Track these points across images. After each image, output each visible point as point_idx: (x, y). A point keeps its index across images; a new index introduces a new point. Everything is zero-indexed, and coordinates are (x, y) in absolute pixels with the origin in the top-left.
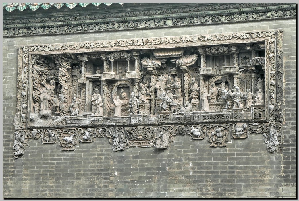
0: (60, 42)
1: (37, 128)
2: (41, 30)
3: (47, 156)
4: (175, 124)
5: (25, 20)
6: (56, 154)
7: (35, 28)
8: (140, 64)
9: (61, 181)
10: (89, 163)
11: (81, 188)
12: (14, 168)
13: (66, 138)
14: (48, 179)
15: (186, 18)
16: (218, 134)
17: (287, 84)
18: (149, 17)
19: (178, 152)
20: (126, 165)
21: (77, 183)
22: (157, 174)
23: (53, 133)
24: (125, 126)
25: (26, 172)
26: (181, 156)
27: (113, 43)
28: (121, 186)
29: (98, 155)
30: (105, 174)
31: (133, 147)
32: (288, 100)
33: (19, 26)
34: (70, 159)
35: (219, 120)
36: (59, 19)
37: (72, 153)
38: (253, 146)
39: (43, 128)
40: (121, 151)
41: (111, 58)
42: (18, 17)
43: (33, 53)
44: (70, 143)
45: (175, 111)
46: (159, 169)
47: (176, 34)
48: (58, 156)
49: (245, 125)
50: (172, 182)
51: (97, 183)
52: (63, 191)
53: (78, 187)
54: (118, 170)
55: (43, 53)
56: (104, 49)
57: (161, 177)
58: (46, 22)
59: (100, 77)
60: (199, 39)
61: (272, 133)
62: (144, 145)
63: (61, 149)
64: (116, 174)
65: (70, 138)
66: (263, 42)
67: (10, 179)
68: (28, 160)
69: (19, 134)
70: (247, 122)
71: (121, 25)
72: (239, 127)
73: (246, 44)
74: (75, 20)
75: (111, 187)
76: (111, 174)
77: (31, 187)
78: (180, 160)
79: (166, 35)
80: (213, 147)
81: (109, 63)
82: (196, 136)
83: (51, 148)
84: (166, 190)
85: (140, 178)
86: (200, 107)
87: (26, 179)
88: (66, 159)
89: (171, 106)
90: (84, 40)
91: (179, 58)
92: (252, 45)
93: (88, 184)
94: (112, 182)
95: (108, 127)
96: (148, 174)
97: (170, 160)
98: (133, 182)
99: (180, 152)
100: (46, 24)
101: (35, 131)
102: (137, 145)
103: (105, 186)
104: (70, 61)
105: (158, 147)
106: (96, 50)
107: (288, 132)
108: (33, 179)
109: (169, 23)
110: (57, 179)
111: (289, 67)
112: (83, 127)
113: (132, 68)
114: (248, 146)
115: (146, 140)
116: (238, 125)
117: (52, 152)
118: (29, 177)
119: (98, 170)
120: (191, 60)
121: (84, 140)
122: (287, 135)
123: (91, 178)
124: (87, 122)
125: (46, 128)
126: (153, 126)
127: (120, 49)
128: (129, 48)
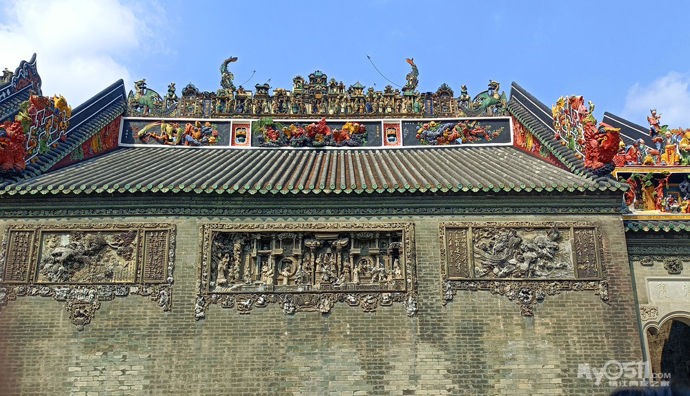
0: (238, 221)
1: (217, 294)
2: (221, 211)
3: (225, 318)
4: (335, 293)
5: (208, 202)
6: (233, 316)
7: (216, 209)
8: (303, 243)
9: (237, 340)
10: (263, 324)
11: (256, 346)
12: (195, 328)
13: (242, 303)
14: (225, 338)
15: (342, 208)
16: (369, 301)
17: (419, 264)
18: (313, 206)
19: (337, 315)
20: (295, 326)
21: (252, 341)
22: (321, 333)
23: (231, 298)
24: (293, 293)
25: (205, 332)
26: (340, 318)
27: (283, 225)
28: (291, 344)
29: (271, 317)
30: (276, 334)
31: (301, 311)
32: (420, 275)
33: (202, 206)
34: (246, 321)
35: (369, 290)
36: (239, 203)
37: (248, 315)
38: (396, 311)
39: (222, 294)
40: (291, 314)
41: (280, 237)
42: (205, 199)
43: (214, 230)
44: (246, 306)
45: (333, 282)
46: (322, 329)
48: (235, 318)
49: (390, 294)
50: (333, 340)
51: (269, 340)
52: (240, 348)
53: (253, 345)
54: (288, 330)
55: (222, 230)
56: (276, 230)
57: (324, 336)
58: (227, 204)
59: (269, 253)
60: (352, 226)
62: (310, 309)
63: (240, 312)
64: (286, 333)
65: (246, 303)
66: (401, 231)
67: (191, 338)
68: (208, 321)
70: (391, 292)
71: (290, 211)
72: (385, 296)
73: (387, 232)
74: (253, 204)
75: (282, 344)
76: (282, 334)
77: (211, 345)
78: (339, 322)
79: (326, 221)
80: (365, 311)
81: (278, 241)
82: (352, 302)
83: (229, 312)
84: (328, 347)
85: (307, 336)
86: (351, 280)
87: (205, 339)
88: (243, 321)
89: (330, 278)
90: (258, 221)
91: (335, 240)
92: (391, 232)
93: (262, 342)
94: (282, 341)
95: (280, 294)
96: (313, 333)
97: (331, 322)
98: (301, 340)
99: (339, 315)
100: (226, 206)
101: (214, 296)
102: (304, 309)
103: (277, 344)
104: (245, 238)
105: (322, 311)
106: (269, 230)
107: (422, 301)
108: (212, 338)
109: (329, 212)
110: (235, 338)
111: (420, 251)
112: (258, 293)
113: (297, 246)
114: (392, 311)
115: (311, 305)
116: (384, 294)
117: (230, 314)
118: (208, 337)
119: (271, 330)
120: (344, 242)
121: (259, 305)
122: (421, 303)
123: (265, 337)
124: (260, 289)
125: (224, 294)
126: (317, 293)
127: (289, 230)
128: (296, 230)
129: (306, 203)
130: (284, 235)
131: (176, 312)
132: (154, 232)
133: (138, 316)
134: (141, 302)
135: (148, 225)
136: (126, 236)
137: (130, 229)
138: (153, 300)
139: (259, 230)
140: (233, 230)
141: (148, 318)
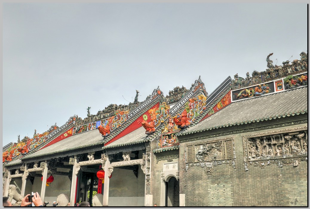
0: (256, 133)
1: (252, 161)
2: (249, 130)
3: (256, 170)
4: (300, 157)
5: (244, 127)
6: (259, 169)
7: (247, 129)
8: (284, 138)
9: (262, 178)
10: (271, 172)
12: (246, 175)
13: (261, 164)
14: (257, 178)
15: (298, 121)
18: (285, 122)
19: (302, 167)
20: (284, 172)
21: (267, 179)
22: (295, 175)
24: (281, 159)
25: (250, 176)
27: (274, 132)
28: (283, 179)
29: (273, 169)
30: (277, 175)
31: (286, 166)
33: (242, 129)
34: (264, 171)
36: (255, 126)
37: (265, 169)
39: (254, 161)
40: (281, 167)
41: (274, 137)
42: (241, 126)
43: (247, 137)
44: (263, 165)
46: (296, 173)
47: (296, 127)
50: (301, 177)
51: (274, 178)
52: (263, 181)
53: (268, 180)
54: (281, 174)
55: (251, 137)
56: (271, 134)
57: (297, 176)
58: (250, 127)
59: (271, 143)
60: (304, 128)
62: (289, 165)
63: (261, 168)
64: (281, 175)
65: (263, 164)
67: (245, 178)
68: (250, 172)
69: (246, 164)
71: (276, 126)
74: (260, 125)
75: (279, 180)
76: (279, 175)
77: (252, 181)
78: (304, 169)
79: (292, 127)
81: (273, 138)
83: (257, 168)
84: (300, 180)
85: (290, 176)
87: (250, 178)
88: (263, 171)
89: (297, 151)
90: (263, 132)
91: (298, 135)
93: (271, 179)
94: (279, 178)
95: (276, 159)
96: (292, 175)
97: (300, 170)
98: (287, 178)
101: (251, 162)
102: (287, 165)
103: (278, 180)
104: (260, 139)
105: (295, 165)
106: (268, 134)
108: (252, 178)
109: (293, 123)
110: (260, 178)
112: (267, 160)
113: (282, 140)
115: (290, 163)
118: (251, 177)
119: (274, 174)
120: (302, 135)
121: (268, 164)
124: (268, 158)
125: (255, 161)
126: (292, 158)
127: (276, 133)
128: (280, 133)
129: (281, 121)
130: (275, 136)
131: (239, 169)
132: (227, 141)
133: (226, 171)
134: (227, 166)
135: (225, 139)
136: (218, 143)
137: (220, 141)
138: (230, 165)
139: (264, 135)
140: (254, 136)
141: (229, 171)
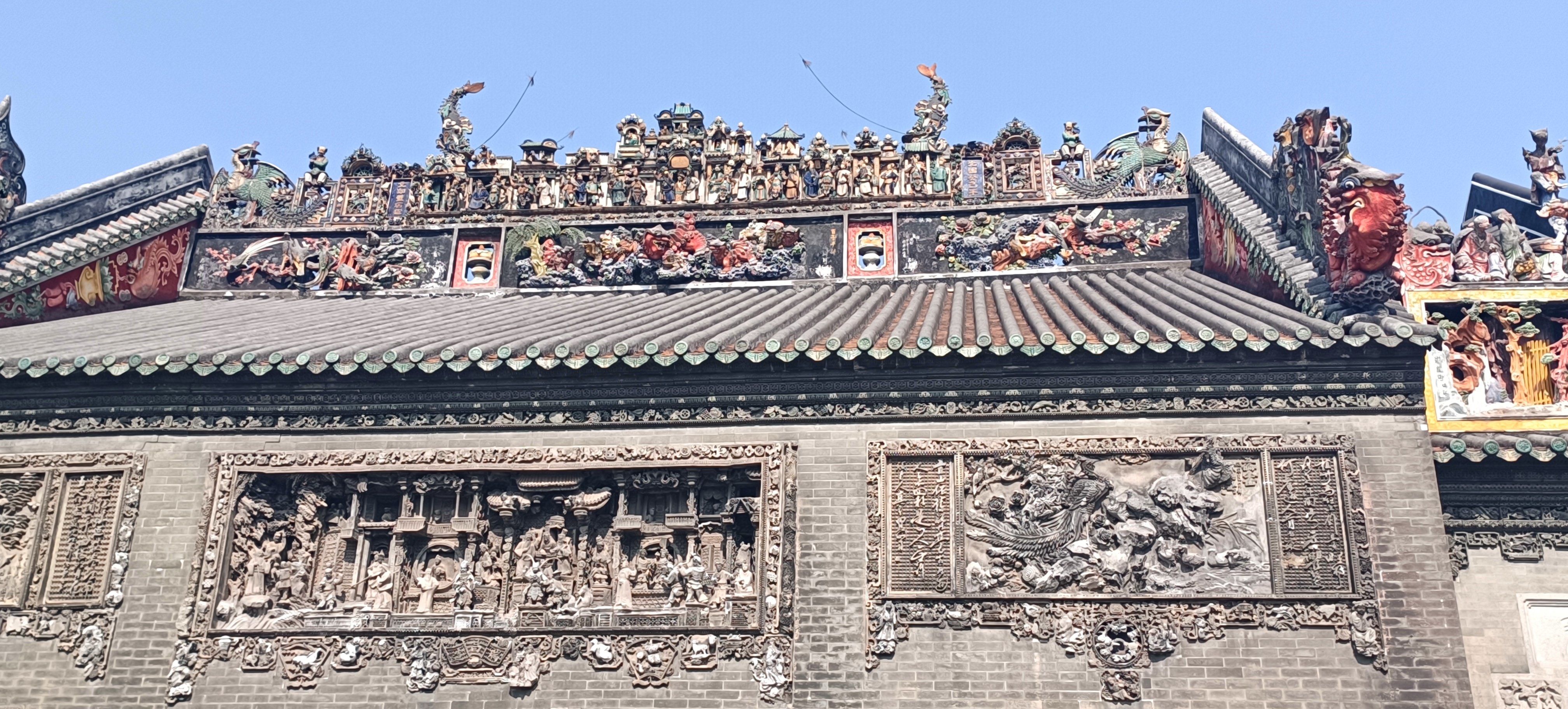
0: (309, 447)
1: (232, 634)
2: (267, 421)
3: (247, 699)
4: (556, 634)
5: (235, 398)
6: (270, 695)
7: (256, 415)
8: (484, 502)
13: (297, 659)
15: (593, 409)
16: (651, 658)
17: (803, 556)
18: (513, 404)
19: (557, 694)
23: (269, 645)
24: (439, 634)
26: (563, 703)
27: (428, 455)
29: (372, 698)
31: (456, 682)
32: (806, 587)
33: (217, 409)
34: (304, 707)
35: (655, 627)
36: (313, 398)
37: (311, 692)
38: (729, 686)
39: (246, 635)
40: (428, 691)
41: (421, 487)
42: (220, 390)
43: (245, 468)
44: (308, 669)
45: (555, 606)
47: (569, 443)
48: (275, 699)
49: (712, 639)
55: (267, 470)
56: (406, 467)
58: (283, 403)
59: (391, 529)
60: (621, 455)
61: (770, 658)
62: (481, 678)
63: (287, 683)
65: (308, 659)
66: (757, 467)
69: (186, 649)
70: (717, 632)
71: (451, 417)
72: (699, 644)
73: (718, 470)
74: (349, 402)
79: (546, 442)
80: (637, 686)
81: (415, 498)
82: (601, 661)
83: (260, 682)
86: (610, 597)
89: (546, 595)
90: (362, 446)
91: (575, 492)
92: (731, 470)
95: (401, 635)
99: (563, 694)
100: (282, 408)
101: (225, 640)
102: (465, 678)
104: (327, 489)
105: (515, 682)
106: (389, 467)
107: (805, 657)
109: (557, 418)
111: (808, 519)
112: (343, 634)
113: (465, 511)
114: (717, 685)
115: (486, 665)
116: (696, 638)
117: (261, 690)
120: (595, 498)
121: (344, 663)
122: (803, 664)
124: (353, 623)
125: (253, 635)
126: (506, 634)
127: (443, 467)
128: (464, 467)
129: (495, 393)
130: (431, 481)
131: (120, 682)
132: (89, 475)
133: (19, 691)
134: (31, 657)
135: (76, 460)
137: (28, 471)
138: (61, 650)
139: (363, 467)
140: (295, 469)
141: (41, 697)
